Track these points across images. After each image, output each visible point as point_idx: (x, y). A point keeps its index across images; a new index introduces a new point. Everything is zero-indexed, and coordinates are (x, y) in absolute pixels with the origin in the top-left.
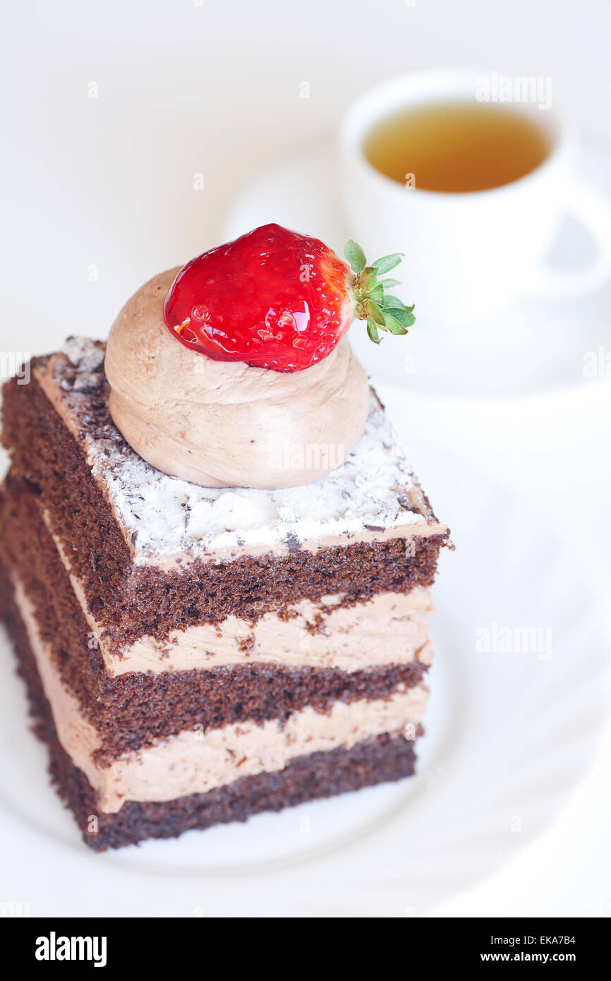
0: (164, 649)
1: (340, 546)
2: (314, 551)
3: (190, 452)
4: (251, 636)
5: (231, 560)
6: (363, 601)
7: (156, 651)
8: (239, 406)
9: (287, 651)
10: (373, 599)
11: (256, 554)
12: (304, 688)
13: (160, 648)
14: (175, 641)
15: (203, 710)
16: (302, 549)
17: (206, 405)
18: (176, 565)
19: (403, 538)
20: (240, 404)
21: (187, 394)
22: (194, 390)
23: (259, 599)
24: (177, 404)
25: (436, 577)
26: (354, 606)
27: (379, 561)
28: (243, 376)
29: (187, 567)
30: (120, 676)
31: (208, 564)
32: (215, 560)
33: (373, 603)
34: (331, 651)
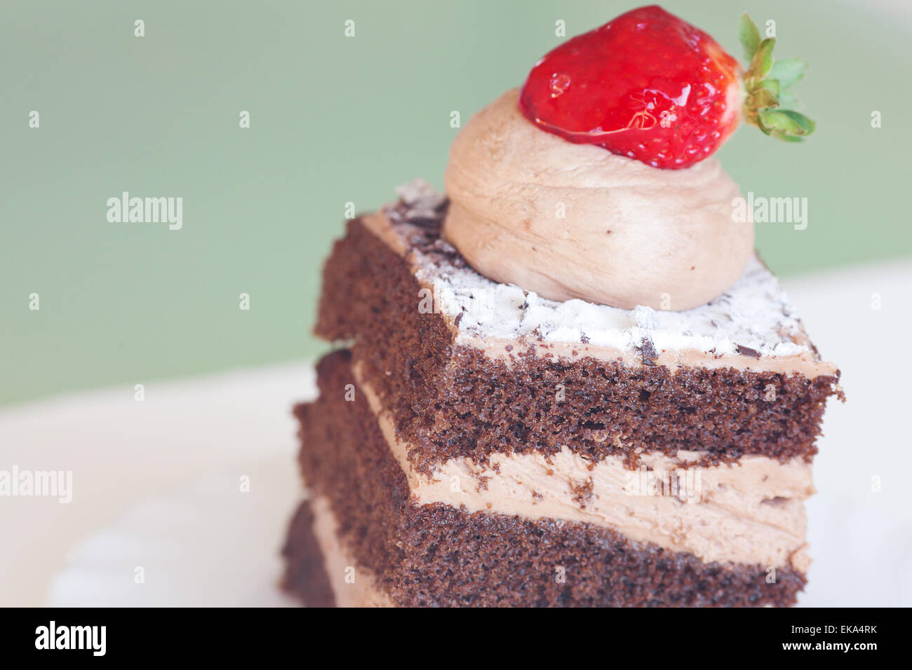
0: (482, 475)
1: (704, 368)
2: (673, 369)
3: (534, 249)
4: (589, 481)
5: (573, 360)
6: (728, 462)
7: (472, 476)
8: (596, 191)
9: (631, 514)
10: (741, 461)
11: (604, 358)
12: (649, 580)
13: (477, 474)
14: (496, 467)
15: (523, 588)
16: (659, 362)
17: (558, 188)
18: (506, 354)
19: (782, 373)
20: (598, 189)
21: (536, 175)
22: (546, 171)
23: (600, 426)
24: (524, 189)
25: (820, 443)
26: (717, 465)
27: (752, 402)
28: (605, 160)
29: (518, 358)
30: (426, 505)
31: (544, 359)
32: (552, 356)
33: (740, 465)
34: (685, 525)
